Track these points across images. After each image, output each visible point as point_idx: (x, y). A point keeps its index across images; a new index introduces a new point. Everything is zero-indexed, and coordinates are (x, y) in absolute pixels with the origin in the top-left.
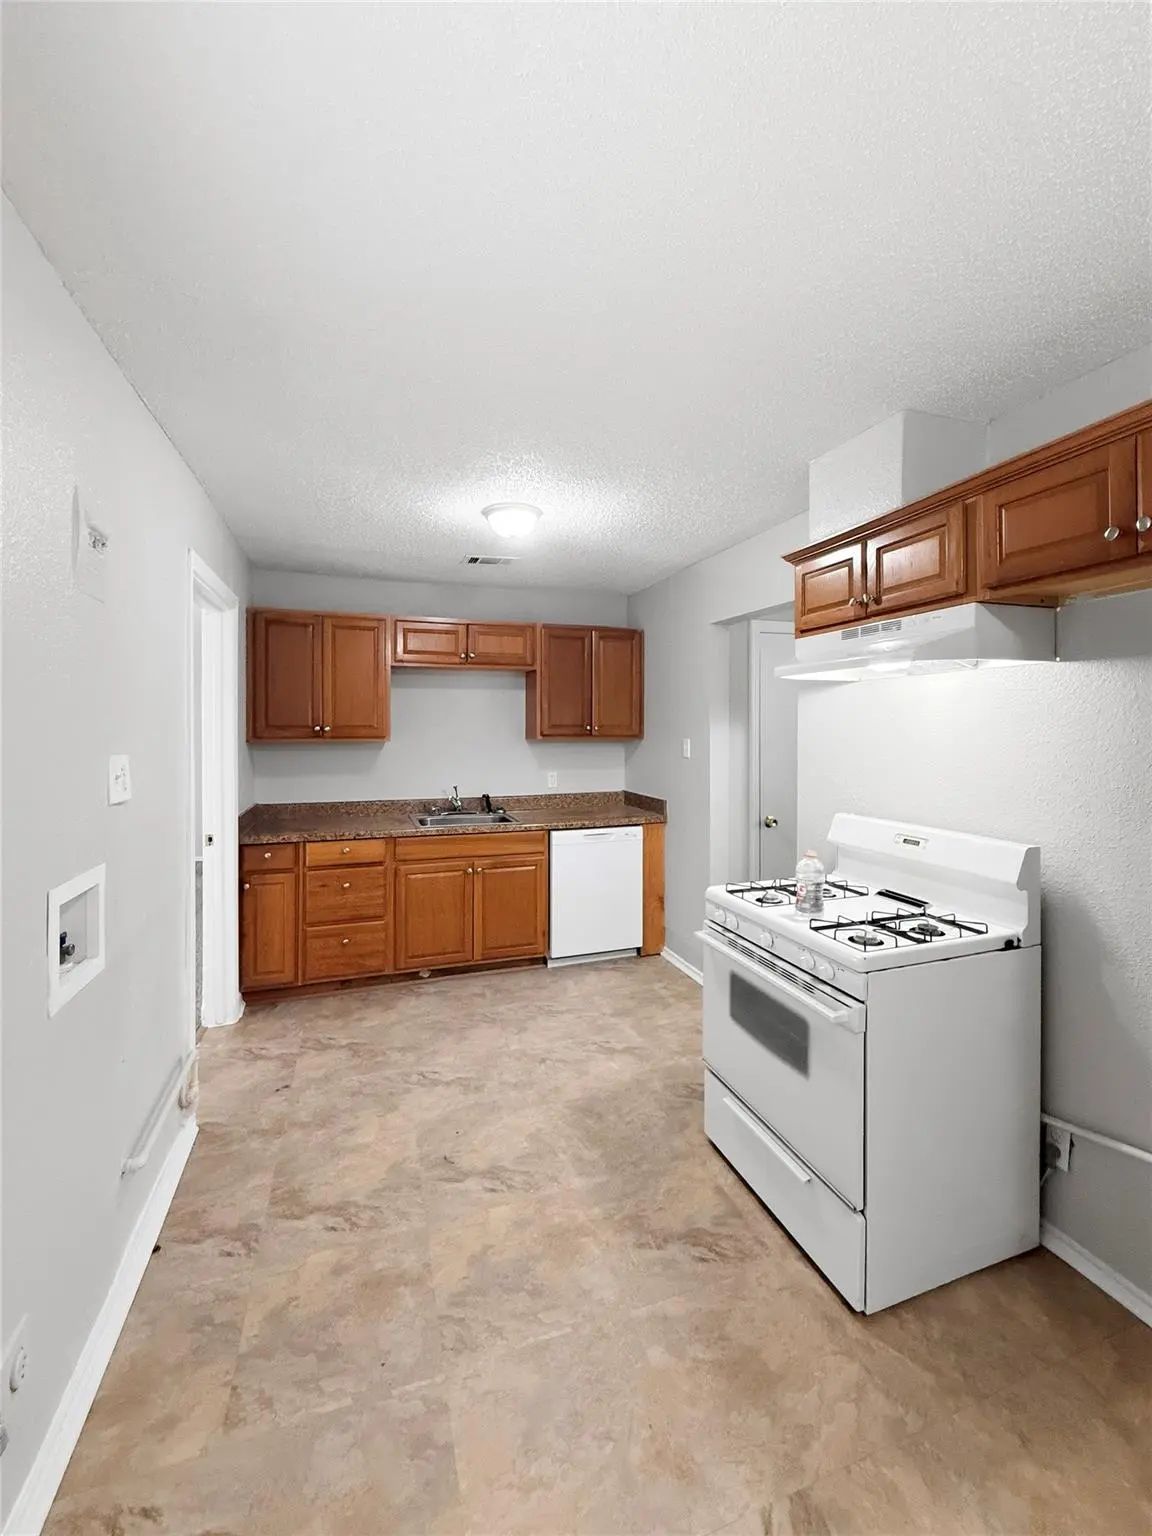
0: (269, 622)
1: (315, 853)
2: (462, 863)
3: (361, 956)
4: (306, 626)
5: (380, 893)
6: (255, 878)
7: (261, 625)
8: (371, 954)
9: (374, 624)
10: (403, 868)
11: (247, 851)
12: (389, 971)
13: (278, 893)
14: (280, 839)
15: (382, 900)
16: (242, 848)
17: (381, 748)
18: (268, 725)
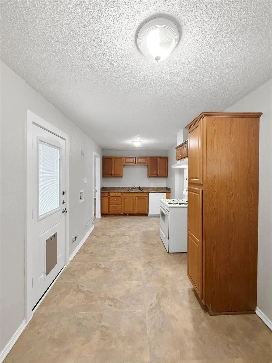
0: (105, 159)
1: (111, 194)
2: (133, 197)
3: (118, 211)
4: (110, 159)
5: (121, 201)
6: (103, 197)
7: (104, 159)
8: (119, 211)
9: (121, 158)
10: (124, 197)
11: (102, 193)
12: (122, 214)
13: (106, 200)
14: (106, 192)
15: (121, 202)
16: (101, 193)
17: (122, 179)
18: (105, 174)
